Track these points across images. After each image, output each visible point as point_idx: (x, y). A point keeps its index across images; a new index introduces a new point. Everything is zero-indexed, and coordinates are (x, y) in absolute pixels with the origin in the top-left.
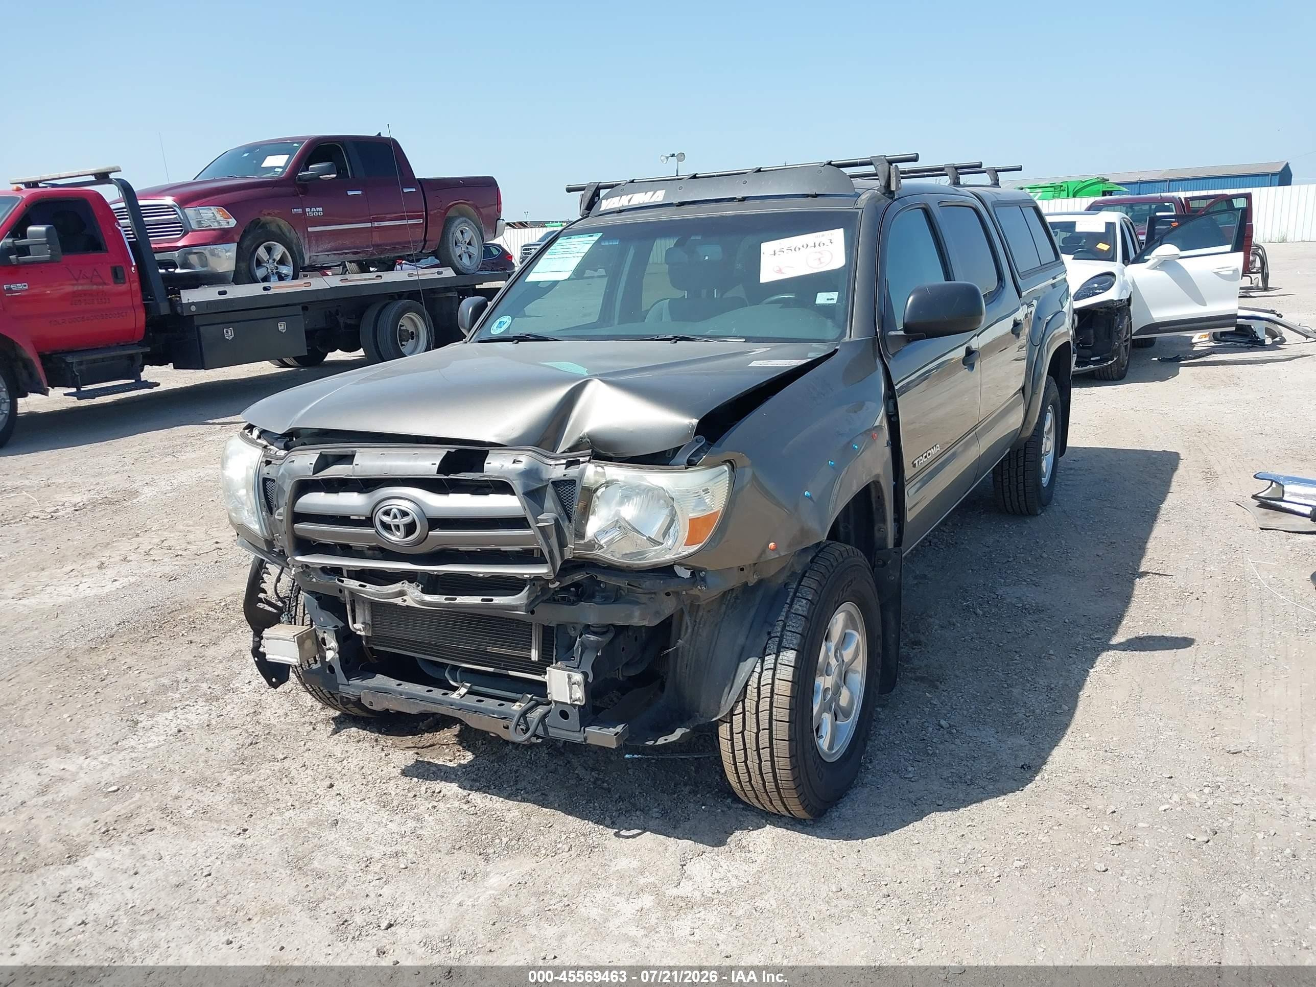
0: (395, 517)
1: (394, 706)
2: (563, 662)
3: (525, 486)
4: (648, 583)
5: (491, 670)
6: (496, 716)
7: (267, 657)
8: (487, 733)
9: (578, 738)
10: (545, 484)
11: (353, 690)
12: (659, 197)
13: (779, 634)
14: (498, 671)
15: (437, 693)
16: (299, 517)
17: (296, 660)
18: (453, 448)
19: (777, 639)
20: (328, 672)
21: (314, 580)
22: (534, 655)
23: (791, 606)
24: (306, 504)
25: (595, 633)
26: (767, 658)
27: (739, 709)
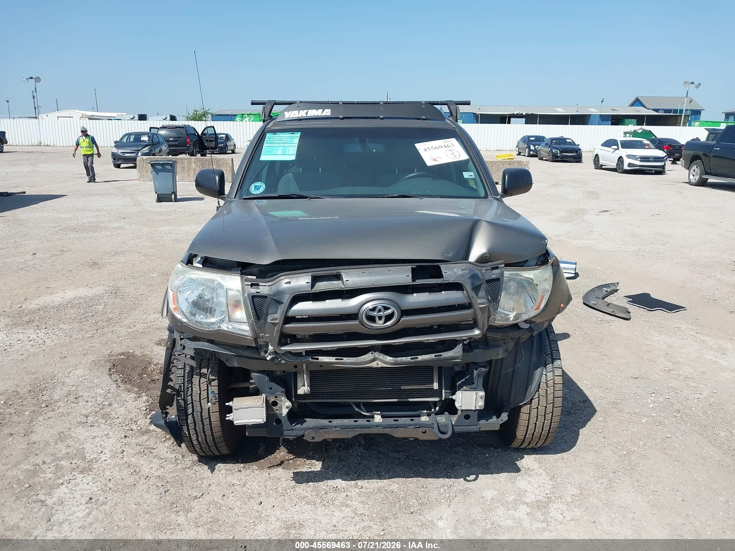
0: (380, 311)
1: (330, 436)
2: (467, 386)
3: (472, 284)
4: (511, 334)
5: (396, 400)
6: (412, 427)
7: (235, 423)
8: (408, 438)
9: (475, 429)
10: (482, 282)
11: (297, 432)
12: (327, 112)
13: (550, 353)
14: (401, 400)
15: (361, 422)
16: (288, 320)
17: (262, 420)
18: (414, 265)
19: (550, 355)
20: (275, 424)
21: (283, 362)
22: (436, 386)
23: (549, 338)
24: (295, 310)
25: (483, 367)
26: (548, 366)
27: (537, 396)
